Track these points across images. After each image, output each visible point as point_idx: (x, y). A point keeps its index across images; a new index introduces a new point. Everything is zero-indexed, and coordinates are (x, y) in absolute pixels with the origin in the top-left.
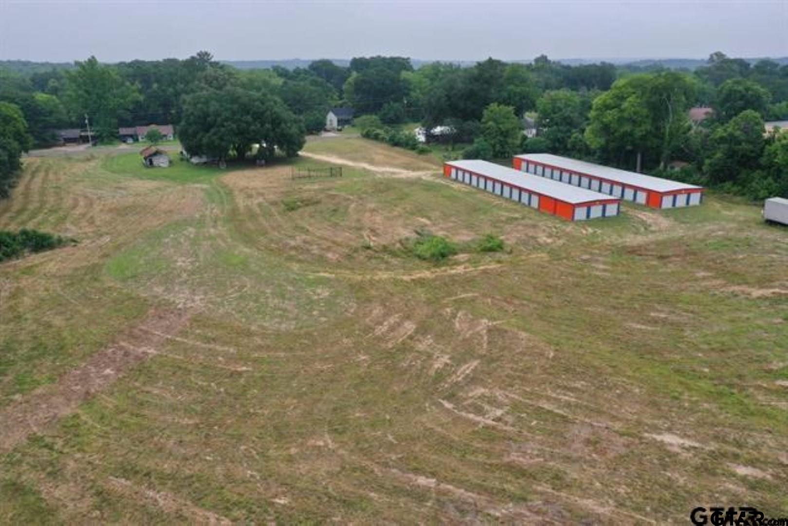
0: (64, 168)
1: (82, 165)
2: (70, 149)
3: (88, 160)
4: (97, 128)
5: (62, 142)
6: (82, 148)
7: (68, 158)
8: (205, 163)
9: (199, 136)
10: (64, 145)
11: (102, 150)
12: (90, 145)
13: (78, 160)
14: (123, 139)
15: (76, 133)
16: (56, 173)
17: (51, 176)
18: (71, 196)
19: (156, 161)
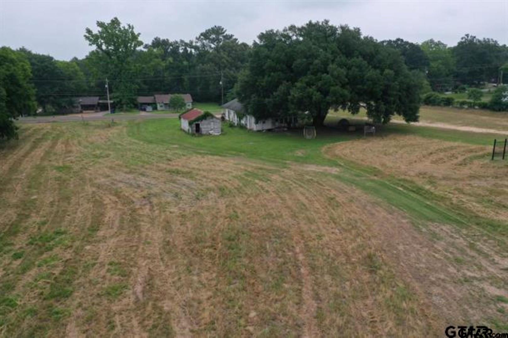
0: (79, 136)
1: (102, 132)
2: (89, 115)
3: (109, 126)
4: (118, 94)
5: (80, 109)
6: (101, 114)
7: (86, 124)
8: (269, 130)
9: (282, 88)
10: (81, 112)
11: (122, 117)
12: (109, 112)
13: (97, 127)
14: (141, 107)
15: (94, 100)
16: (67, 143)
17: (60, 147)
18: (89, 189)
19: (205, 126)
